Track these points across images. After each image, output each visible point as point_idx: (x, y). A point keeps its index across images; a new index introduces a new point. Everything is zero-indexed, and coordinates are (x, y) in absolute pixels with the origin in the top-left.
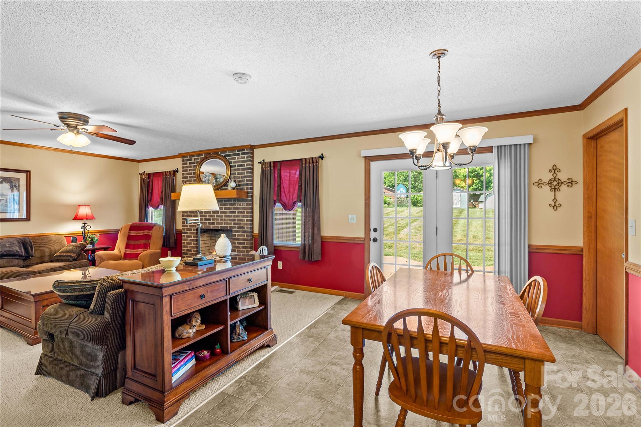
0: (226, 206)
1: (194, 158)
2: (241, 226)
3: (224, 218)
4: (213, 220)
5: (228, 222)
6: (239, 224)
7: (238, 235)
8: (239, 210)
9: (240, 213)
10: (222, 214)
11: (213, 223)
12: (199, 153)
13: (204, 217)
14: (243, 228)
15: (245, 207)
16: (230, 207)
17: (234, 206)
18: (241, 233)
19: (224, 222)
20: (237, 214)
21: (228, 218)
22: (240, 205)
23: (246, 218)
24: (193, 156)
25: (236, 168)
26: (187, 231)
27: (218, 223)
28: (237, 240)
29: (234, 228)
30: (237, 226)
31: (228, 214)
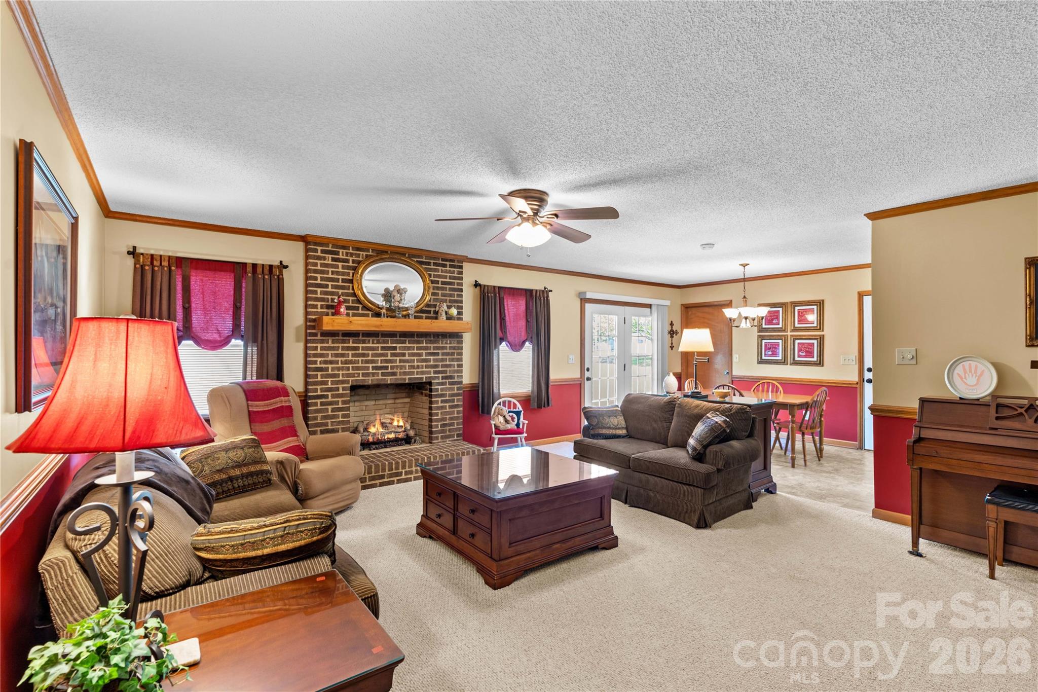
0: (420, 344)
1: (345, 251)
2: (448, 374)
3: (416, 364)
4: (392, 367)
5: (424, 370)
6: (445, 372)
7: (442, 390)
8: (445, 351)
9: (447, 356)
10: (413, 358)
11: (394, 374)
12: (359, 246)
13: (371, 363)
14: (451, 377)
15: (455, 346)
16: (429, 345)
17: (435, 345)
18: (448, 386)
19: (415, 370)
20: (440, 357)
21: (424, 364)
22: (446, 343)
23: (456, 363)
24: (344, 247)
25: (440, 285)
26: (325, 393)
27: (405, 373)
28: (440, 397)
29: (434, 380)
30: (440, 375)
31: (424, 357)
